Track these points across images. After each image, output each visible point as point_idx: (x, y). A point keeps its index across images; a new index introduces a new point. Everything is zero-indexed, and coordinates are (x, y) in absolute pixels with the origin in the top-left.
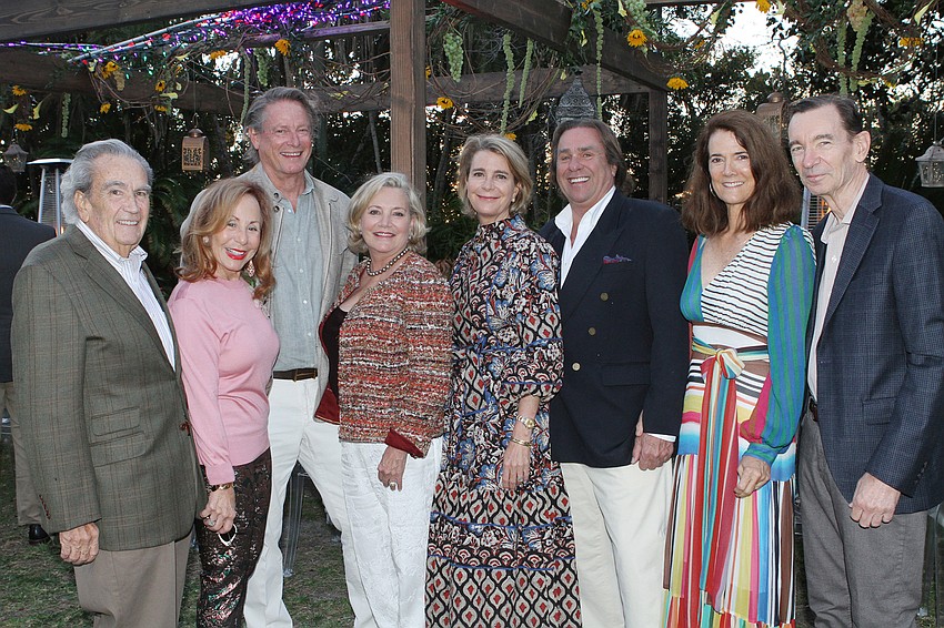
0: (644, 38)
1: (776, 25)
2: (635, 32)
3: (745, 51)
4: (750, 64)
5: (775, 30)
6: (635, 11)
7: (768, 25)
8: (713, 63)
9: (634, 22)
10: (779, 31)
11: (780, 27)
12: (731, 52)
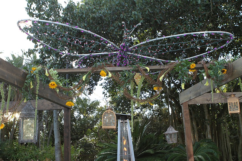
0: (56, 85)
1: (105, 94)
2: (52, 82)
3: (97, 101)
4: (99, 105)
5: (105, 95)
6: (53, 74)
7: (103, 94)
8: (89, 104)
9: (52, 79)
10: (106, 95)
11: (106, 94)
12: (93, 102)
